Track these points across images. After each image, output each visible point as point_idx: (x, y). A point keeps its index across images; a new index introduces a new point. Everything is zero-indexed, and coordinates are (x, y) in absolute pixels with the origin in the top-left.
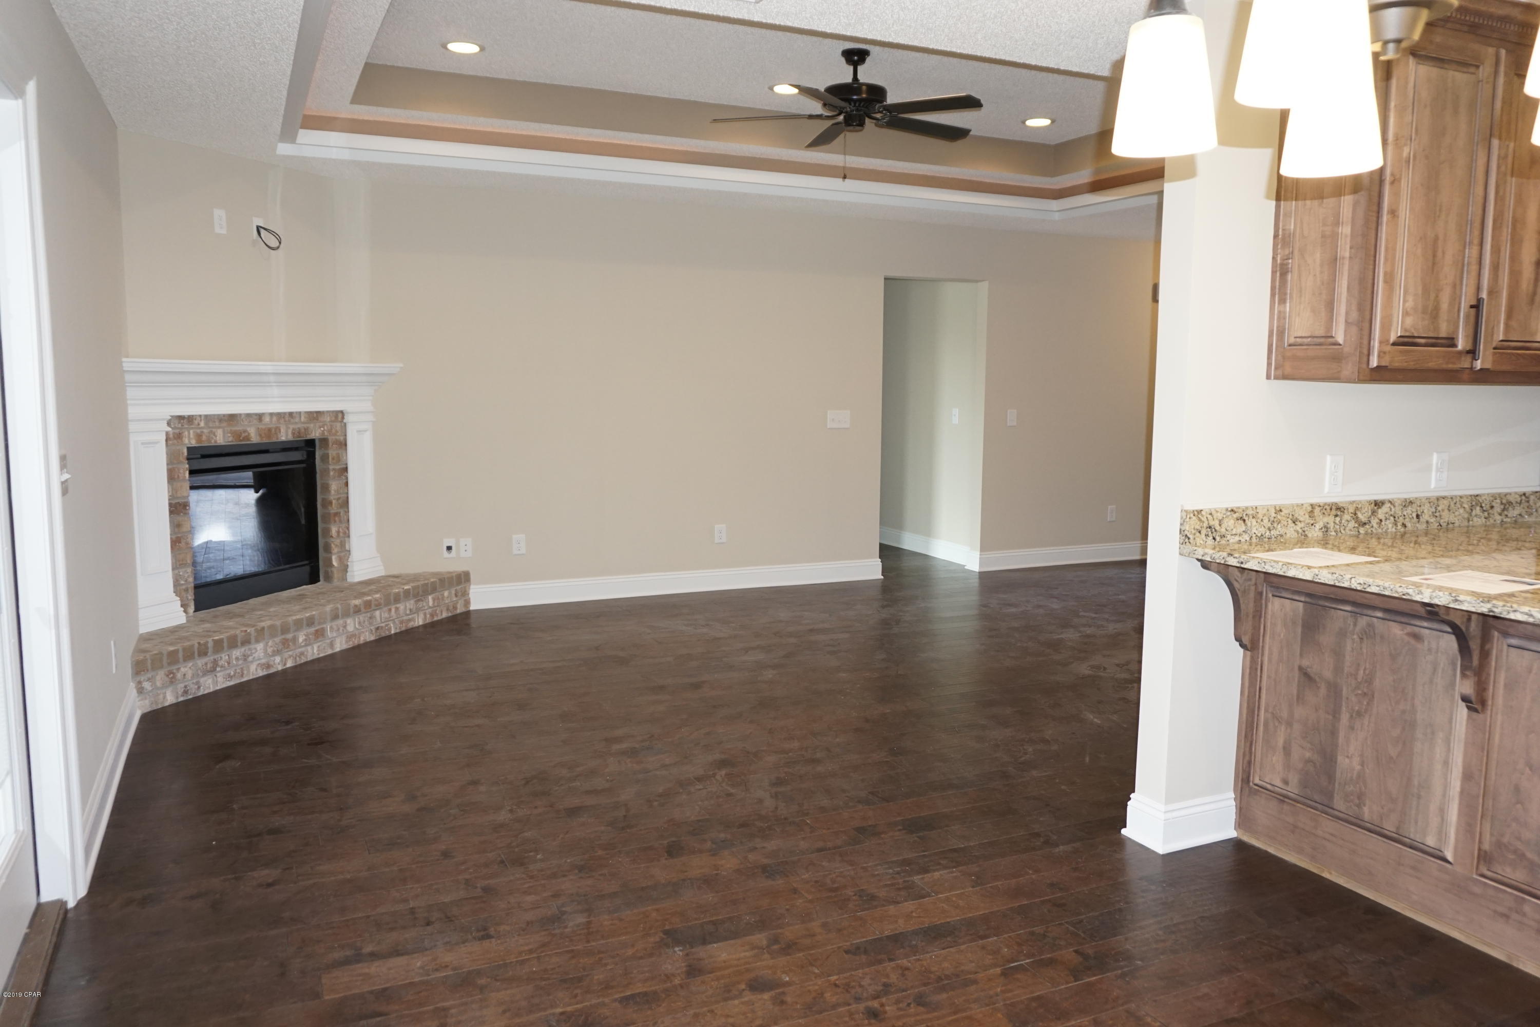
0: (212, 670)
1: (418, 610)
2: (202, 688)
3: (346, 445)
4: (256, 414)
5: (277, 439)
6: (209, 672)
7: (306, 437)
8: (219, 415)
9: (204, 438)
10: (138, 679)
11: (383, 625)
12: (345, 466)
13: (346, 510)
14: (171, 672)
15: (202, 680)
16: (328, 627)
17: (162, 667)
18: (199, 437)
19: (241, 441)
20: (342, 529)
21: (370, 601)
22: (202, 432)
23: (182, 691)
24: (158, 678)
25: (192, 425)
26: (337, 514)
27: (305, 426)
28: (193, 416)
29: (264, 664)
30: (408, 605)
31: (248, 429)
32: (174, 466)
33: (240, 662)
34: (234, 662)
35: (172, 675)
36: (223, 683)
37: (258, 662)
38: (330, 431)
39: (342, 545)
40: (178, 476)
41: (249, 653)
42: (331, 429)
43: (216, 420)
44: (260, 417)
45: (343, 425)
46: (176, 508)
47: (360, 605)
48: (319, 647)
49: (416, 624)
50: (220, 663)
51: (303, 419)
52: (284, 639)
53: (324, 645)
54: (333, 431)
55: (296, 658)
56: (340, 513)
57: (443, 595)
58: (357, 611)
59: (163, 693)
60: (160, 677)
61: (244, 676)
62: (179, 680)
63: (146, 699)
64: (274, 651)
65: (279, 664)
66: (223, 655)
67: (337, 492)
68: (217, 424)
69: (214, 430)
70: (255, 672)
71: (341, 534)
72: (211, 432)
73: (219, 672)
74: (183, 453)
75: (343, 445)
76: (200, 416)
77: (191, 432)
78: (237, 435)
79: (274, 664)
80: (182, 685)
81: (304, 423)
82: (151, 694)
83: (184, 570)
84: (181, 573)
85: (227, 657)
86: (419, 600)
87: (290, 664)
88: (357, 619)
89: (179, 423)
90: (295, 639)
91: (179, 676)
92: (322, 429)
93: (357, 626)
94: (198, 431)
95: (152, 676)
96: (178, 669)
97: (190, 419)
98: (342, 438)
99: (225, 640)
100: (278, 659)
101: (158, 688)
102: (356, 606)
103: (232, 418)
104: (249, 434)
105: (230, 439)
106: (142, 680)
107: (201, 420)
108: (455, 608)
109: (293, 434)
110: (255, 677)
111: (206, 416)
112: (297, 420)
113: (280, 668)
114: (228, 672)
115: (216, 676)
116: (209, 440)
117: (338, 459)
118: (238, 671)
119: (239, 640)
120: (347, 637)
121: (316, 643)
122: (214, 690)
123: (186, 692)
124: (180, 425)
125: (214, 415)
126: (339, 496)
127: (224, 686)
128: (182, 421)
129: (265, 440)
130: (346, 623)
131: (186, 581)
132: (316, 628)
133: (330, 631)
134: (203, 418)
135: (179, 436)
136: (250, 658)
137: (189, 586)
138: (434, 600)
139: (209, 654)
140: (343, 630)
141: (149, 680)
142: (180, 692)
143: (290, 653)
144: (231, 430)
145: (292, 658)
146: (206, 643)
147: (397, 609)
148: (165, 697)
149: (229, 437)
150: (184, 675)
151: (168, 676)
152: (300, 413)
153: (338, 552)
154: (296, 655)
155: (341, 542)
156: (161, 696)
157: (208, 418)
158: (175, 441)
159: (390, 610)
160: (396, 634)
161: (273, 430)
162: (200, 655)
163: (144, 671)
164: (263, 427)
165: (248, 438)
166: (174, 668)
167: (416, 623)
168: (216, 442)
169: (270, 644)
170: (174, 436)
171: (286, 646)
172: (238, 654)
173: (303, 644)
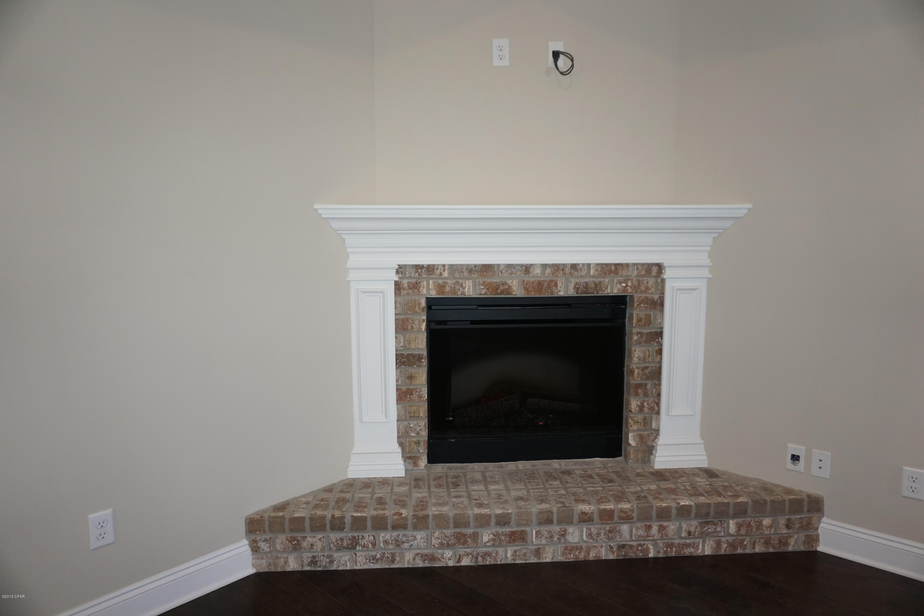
0: (353, 545)
1: (704, 535)
2: (335, 563)
3: (662, 304)
4: (522, 266)
5: (552, 293)
6: (344, 548)
7: (598, 293)
8: (468, 265)
9: (447, 289)
10: (253, 537)
11: (635, 544)
12: (659, 331)
13: (657, 382)
14: (295, 539)
15: (336, 555)
16: (534, 531)
17: (283, 531)
18: (441, 288)
19: (498, 294)
20: (648, 404)
21: (612, 512)
22: (446, 283)
23: (309, 560)
24: (278, 541)
25: (431, 275)
26: (638, 386)
27: (597, 280)
28: (434, 265)
29: (426, 555)
30: (684, 526)
31: (509, 282)
32: (408, 317)
33: (391, 547)
34: (382, 545)
35: (296, 542)
36: (364, 564)
37: (418, 551)
38: (636, 288)
39: (646, 423)
40: (412, 327)
41: (404, 539)
42: (639, 285)
43: (464, 270)
44: (527, 268)
45: (659, 281)
46: (408, 360)
47: (593, 513)
48: (515, 551)
49: (699, 552)
50: (362, 542)
51: (592, 272)
52: (458, 533)
53: (525, 551)
54: (643, 288)
55: (477, 558)
56: (646, 385)
57: (761, 522)
58: (586, 518)
59: (284, 558)
60: (281, 540)
61: (396, 562)
62: (305, 549)
63: (262, 559)
64: (442, 544)
65: (450, 559)
66: (366, 535)
67: (643, 359)
68: (466, 274)
69: (461, 281)
70: (411, 560)
71: (646, 410)
72: (457, 283)
73: (359, 551)
74: (419, 304)
75: (659, 305)
76: (444, 266)
77: (431, 282)
78: (495, 287)
79: (443, 558)
80: (310, 555)
81: (593, 277)
82: (269, 556)
83: (415, 422)
84: (411, 426)
85: (372, 538)
86: (708, 523)
87: (465, 562)
88: (585, 530)
89: (416, 272)
90: (475, 536)
91: (305, 544)
92: (624, 285)
93: (585, 538)
94: (440, 282)
95: (270, 538)
96: (304, 538)
97: (430, 269)
98: (656, 297)
99: (369, 520)
100: (448, 553)
101: (278, 551)
102: (584, 513)
103: (486, 269)
104: (510, 287)
105: (483, 292)
106: (258, 539)
107: (444, 270)
108: (787, 544)
109: (576, 288)
110: (410, 566)
111: (451, 266)
112: (584, 273)
113: (451, 564)
114: (374, 553)
115: (356, 554)
116: (454, 291)
117: (648, 321)
118: (386, 555)
119: (389, 523)
120: (566, 548)
121: (512, 546)
122: (352, 568)
123: (313, 562)
124: (417, 275)
125: (462, 265)
126: (646, 365)
127: (366, 567)
128: (419, 271)
129: (532, 295)
130: (565, 531)
131: (418, 434)
132: (513, 530)
133: (536, 537)
134: (447, 268)
135: (415, 286)
136: (406, 545)
137: (421, 439)
138: (739, 526)
139: (345, 530)
140: (559, 539)
141: (266, 540)
142: (306, 562)
143: (468, 550)
144: (484, 282)
145: (470, 556)
146: (343, 517)
147: (662, 528)
148: (286, 562)
149: (482, 289)
150: (312, 545)
151: (290, 542)
152: (589, 265)
153: (638, 430)
154: (478, 554)
155: (645, 418)
156: (282, 560)
157: (453, 268)
158: (411, 291)
159: (649, 527)
160: (656, 559)
161: (546, 284)
162: (333, 528)
163: (260, 531)
164: (531, 280)
165: (509, 290)
166: (299, 535)
167: (700, 550)
168: (463, 293)
169: (436, 534)
170: (409, 286)
171: (462, 541)
172: (388, 537)
173: (488, 544)
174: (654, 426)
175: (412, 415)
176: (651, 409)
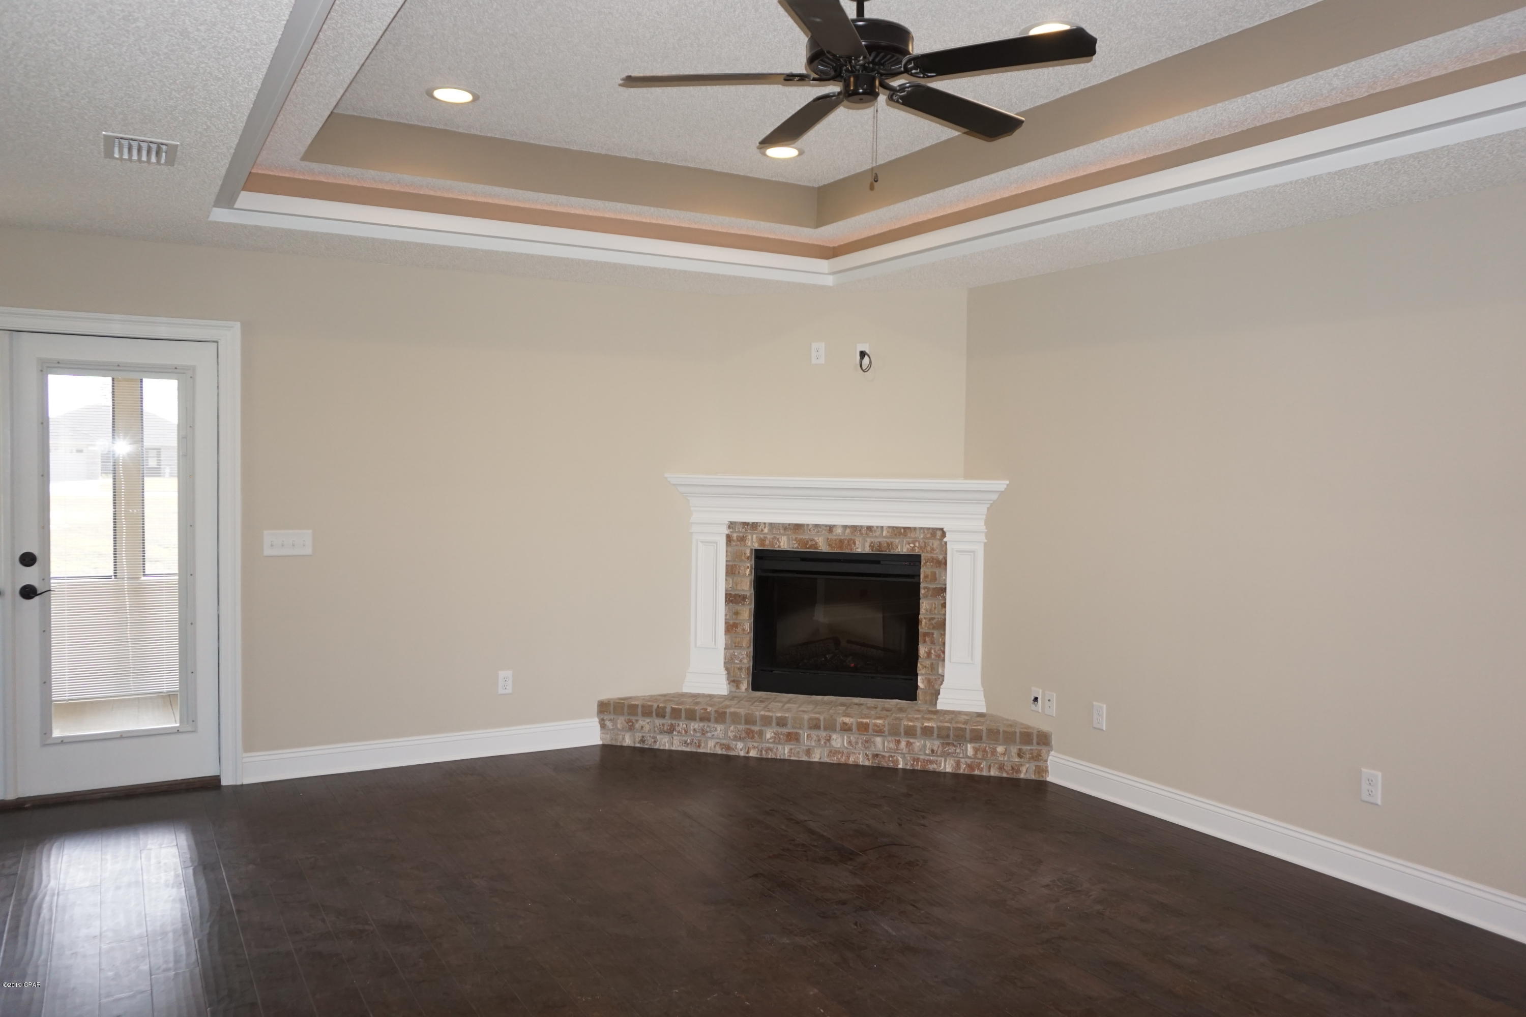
0: (671, 731)
1: (946, 755)
2: (658, 743)
3: (945, 564)
4: (826, 526)
5: (851, 550)
6: (665, 732)
7: (889, 551)
8: (783, 524)
9: (767, 542)
10: (602, 717)
11: (887, 755)
12: (944, 587)
13: (943, 633)
14: (630, 721)
15: (659, 737)
16: (806, 734)
17: (623, 714)
18: (762, 541)
19: (807, 548)
20: (935, 651)
21: (867, 725)
22: (766, 537)
23: (640, 739)
24: (619, 721)
25: (755, 530)
26: (926, 634)
27: (889, 540)
28: (757, 523)
29: (724, 744)
30: (928, 744)
31: (816, 539)
32: (736, 563)
33: (698, 735)
34: (692, 732)
35: (631, 723)
36: (678, 746)
37: (718, 741)
38: (923, 548)
39: (933, 668)
40: (739, 572)
41: (708, 729)
42: (925, 546)
43: (780, 528)
44: (831, 528)
45: (943, 543)
46: (735, 598)
47: (852, 724)
48: (791, 749)
49: (941, 769)
50: (678, 729)
51: (885, 533)
52: (748, 729)
53: (798, 750)
54: (928, 548)
55: (761, 751)
56: (933, 634)
57: (995, 749)
58: (846, 728)
59: (623, 735)
60: (621, 721)
61: (701, 747)
62: (637, 730)
63: (607, 734)
64: (735, 736)
65: (741, 750)
66: (681, 723)
67: (930, 611)
68: (782, 531)
69: (778, 537)
70: (713, 747)
71: (933, 657)
72: (775, 538)
73: (675, 735)
74: (745, 554)
75: (942, 564)
76: (765, 523)
77: (754, 536)
78: (805, 543)
79: (736, 748)
80: (640, 735)
81: (885, 537)
82: (612, 732)
83: (739, 651)
84: (736, 654)
85: (685, 726)
86: (948, 744)
87: (753, 754)
88: (845, 737)
89: (743, 528)
90: (761, 734)
91: (637, 726)
92: (912, 545)
93: (846, 745)
94: (762, 536)
95: (614, 718)
96: (637, 721)
97: (754, 526)
98: (941, 557)
99: (683, 712)
100: (740, 745)
101: (619, 730)
102: (845, 723)
103: (798, 527)
104: (816, 543)
105: (796, 546)
106: (605, 718)
107: (765, 527)
108: (1018, 771)
109: (871, 546)
110: (712, 752)
111: (771, 524)
112: (878, 534)
113: (742, 754)
114: (685, 738)
115: (673, 738)
116: (772, 544)
117: (934, 578)
118: (695, 741)
119: (698, 715)
120: (831, 752)
121: (790, 745)
122: (669, 749)
123: (643, 741)
124: (744, 530)
125: (779, 524)
126: (933, 616)
127: (680, 749)
128: (746, 527)
129: (836, 550)
130: (830, 737)
131: (741, 661)
132: (789, 731)
133: (807, 739)
134: (767, 525)
135: (742, 539)
136: (709, 735)
137: (743, 666)
138: (976, 750)
139: (666, 717)
140: (825, 743)
141: (610, 720)
142: (638, 740)
143: (755, 744)
144: (796, 538)
145: (756, 749)
146: (665, 708)
147: (909, 744)
148: (623, 739)
149: (794, 544)
150: (642, 727)
151: (627, 723)
152: (882, 527)
153: (926, 674)
154: (762, 748)
155: (932, 664)
156: (621, 737)
157: (772, 526)
158: (739, 543)
159: (898, 742)
160: (904, 770)
161: (846, 542)
162: (657, 715)
163: (607, 712)
164: (835, 538)
165: (816, 545)
166: (633, 718)
167: (942, 767)
168: (779, 546)
169: (732, 728)
170: (737, 539)
171: (751, 736)
172: (696, 726)
173: (770, 741)
174: (940, 671)
175: (737, 645)
176: (938, 656)
